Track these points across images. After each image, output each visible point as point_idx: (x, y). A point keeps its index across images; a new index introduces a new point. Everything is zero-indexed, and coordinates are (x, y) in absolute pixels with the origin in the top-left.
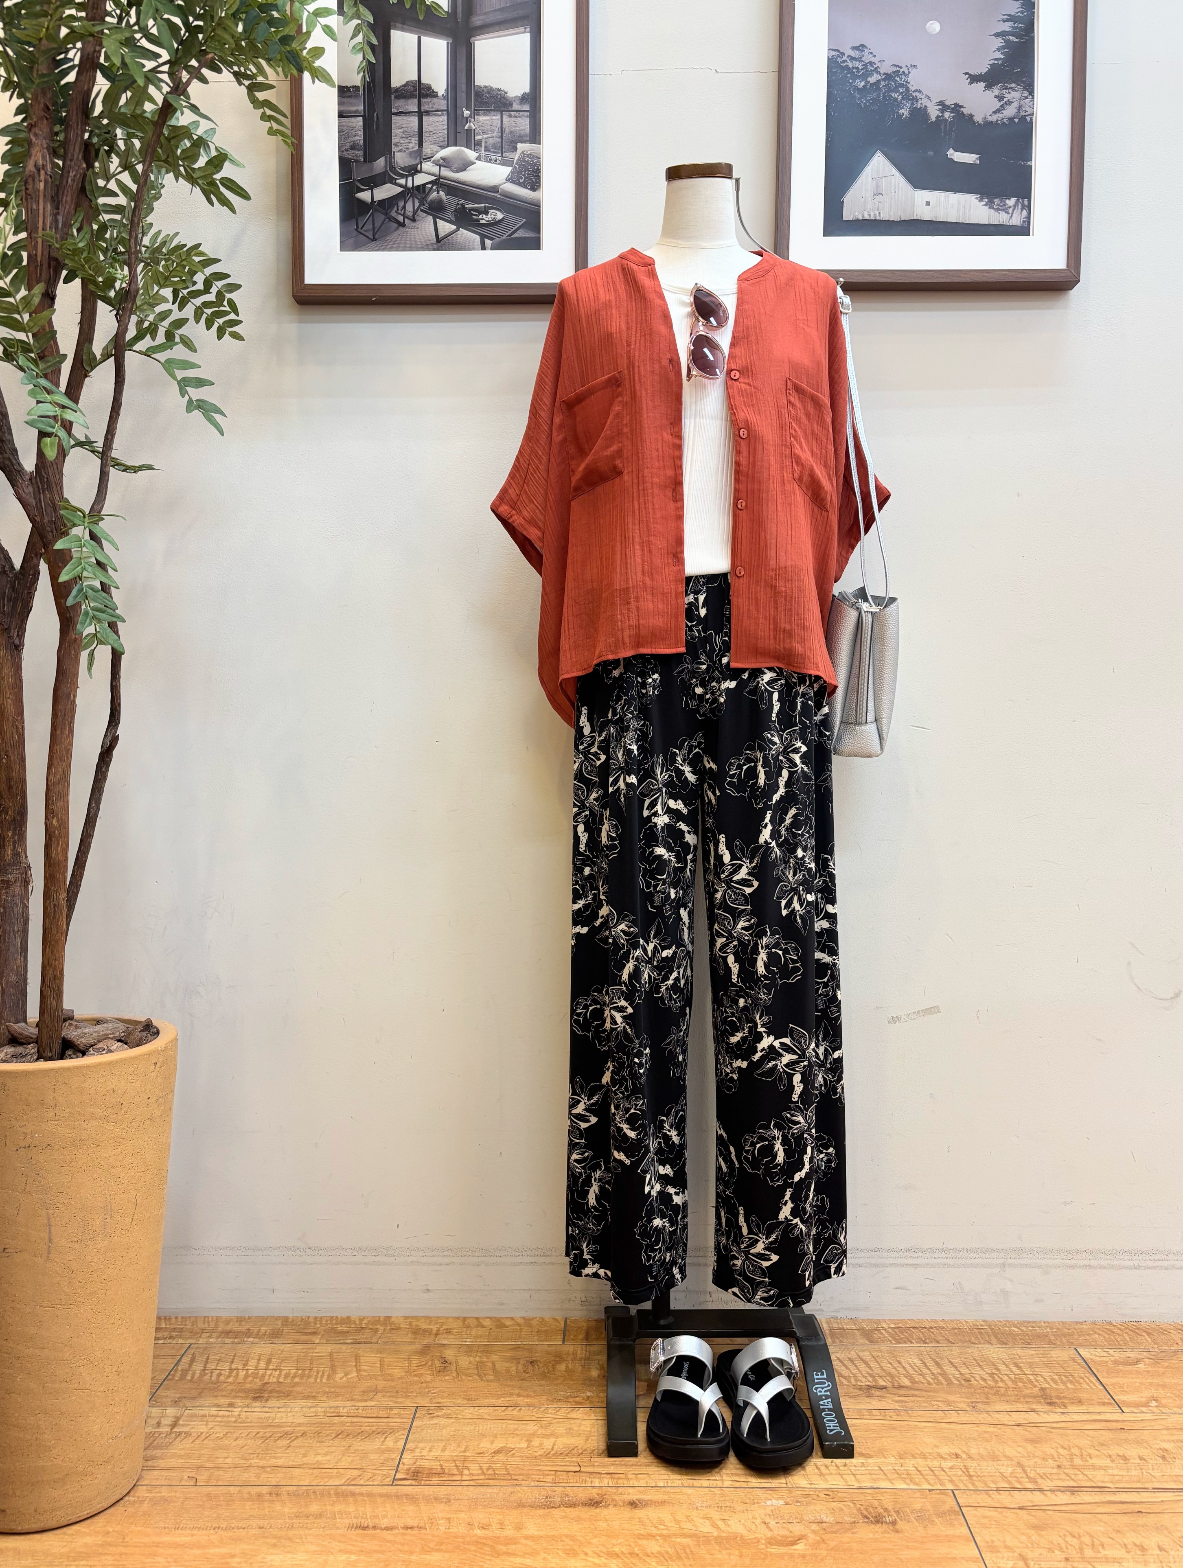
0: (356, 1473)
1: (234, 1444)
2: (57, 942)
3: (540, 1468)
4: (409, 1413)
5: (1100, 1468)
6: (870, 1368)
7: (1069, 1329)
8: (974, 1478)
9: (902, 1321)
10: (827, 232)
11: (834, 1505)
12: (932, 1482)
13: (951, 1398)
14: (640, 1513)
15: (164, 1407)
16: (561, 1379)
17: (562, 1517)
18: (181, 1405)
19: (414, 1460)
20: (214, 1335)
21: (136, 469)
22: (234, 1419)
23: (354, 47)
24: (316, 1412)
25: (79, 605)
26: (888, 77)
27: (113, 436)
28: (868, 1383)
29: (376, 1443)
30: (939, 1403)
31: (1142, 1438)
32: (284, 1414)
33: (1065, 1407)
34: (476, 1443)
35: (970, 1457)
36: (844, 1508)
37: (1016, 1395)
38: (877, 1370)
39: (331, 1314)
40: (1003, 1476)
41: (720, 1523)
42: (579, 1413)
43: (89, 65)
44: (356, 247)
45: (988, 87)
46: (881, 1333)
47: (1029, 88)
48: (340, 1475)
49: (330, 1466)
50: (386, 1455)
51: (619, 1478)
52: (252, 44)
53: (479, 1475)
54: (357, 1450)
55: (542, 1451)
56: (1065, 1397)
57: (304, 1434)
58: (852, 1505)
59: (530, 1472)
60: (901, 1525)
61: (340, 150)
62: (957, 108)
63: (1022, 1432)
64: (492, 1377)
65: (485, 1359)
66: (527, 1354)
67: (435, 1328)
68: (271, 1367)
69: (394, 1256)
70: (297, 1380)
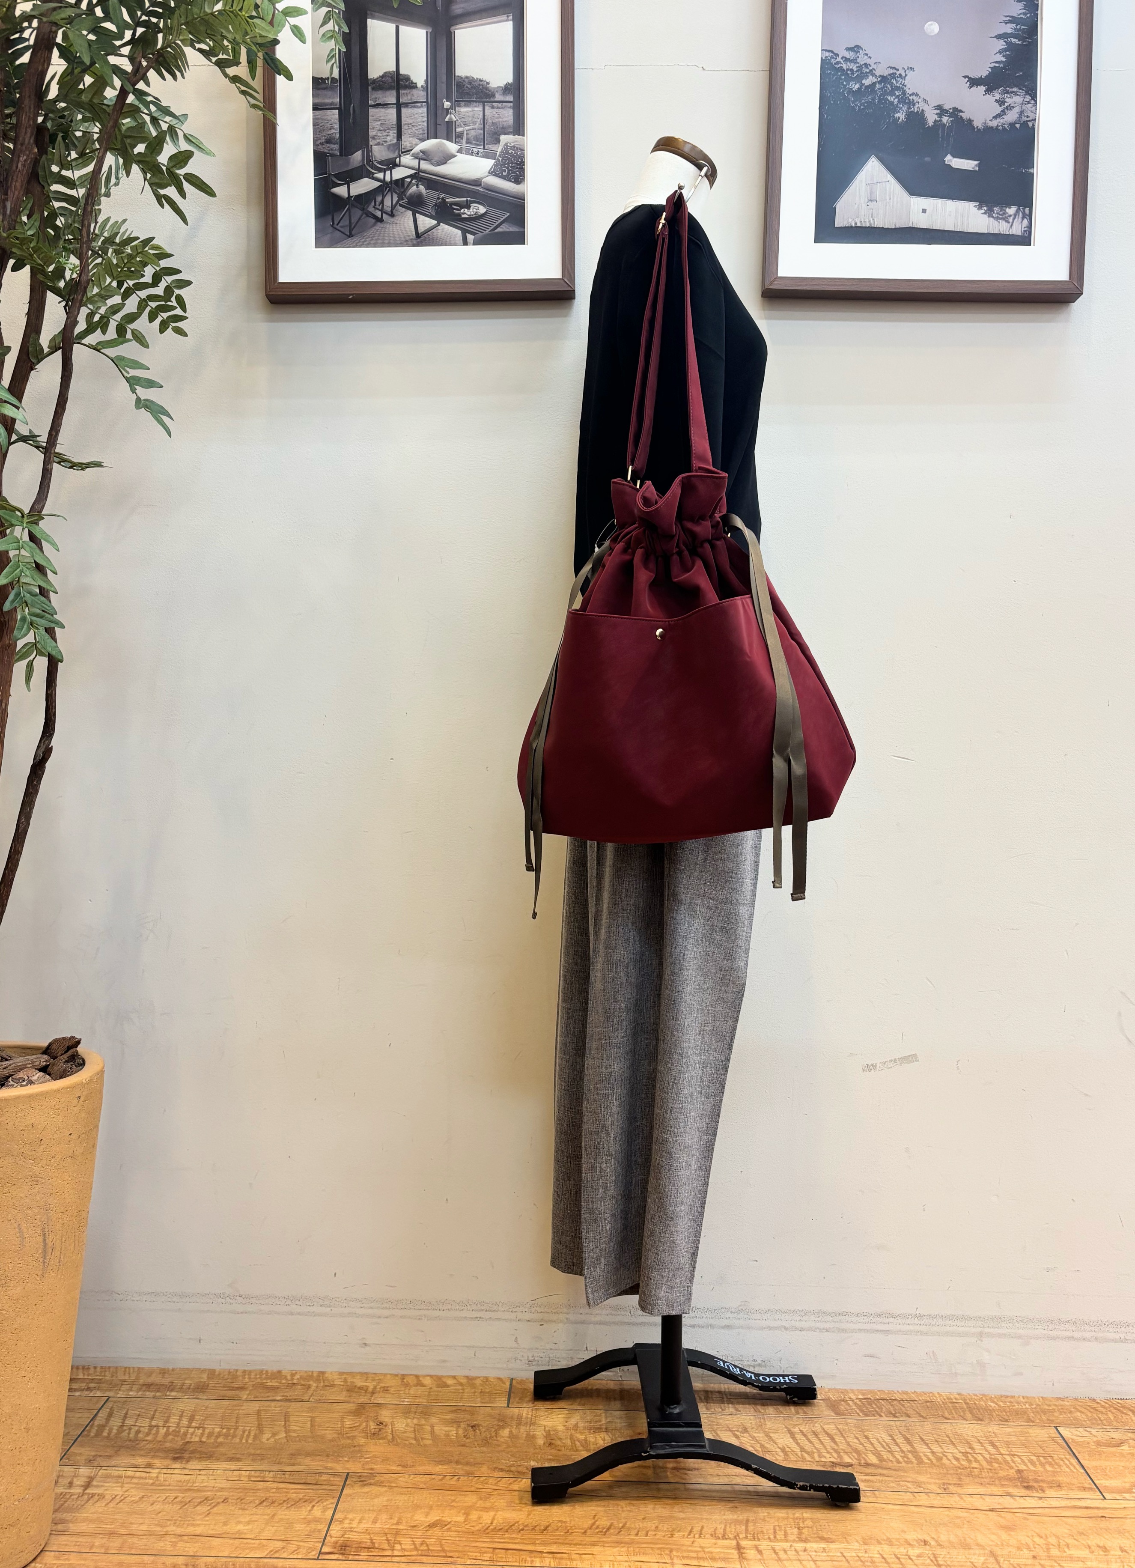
0: (280, 1544)
1: (150, 1508)
3: (477, 1544)
4: (339, 1481)
5: (1079, 1559)
6: (835, 1442)
7: (1048, 1406)
9: (871, 1392)
10: (818, 240)
13: (922, 1478)
15: (76, 1465)
16: (504, 1446)
18: (96, 1464)
19: (342, 1533)
20: (135, 1387)
21: (83, 466)
22: (151, 1481)
23: (325, 34)
24: (240, 1476)
25: (15, 609)
26: (884, 79)
27: (58, 432)
28: (832, 1460)
29: (303, 1512)
30: (909, 1485)
31: (1124, 1527)
32: (204, 1478)
33: (1043, 1491)
34: (409, 1515)
35: (940, 1545)
37: (991, 1477)
38: (843, 1446)
39: (260, 1368)
43: (45, 43)
44: (332, 244)
45: (989, 91)
46: (848, 1404)
47: (1032, 92)
48: (262, 1547)
49: (252, 1536)
50: (313, 1526)
51: (562, 1558)
53: (411, 1551)
54: (281, 1520)
55: (480, 1526)
56: (1042, 1481)
57: (225, 1500)
59: (467, 1549)
62: (956, 112)
63: (996, 1518)
64: (430, 1442)
65: (423, 1422)
66: (468, 1417)
67: (371, 1385)
68: (194, 1424)
69: (330, 1306)
70: (220, 1440)
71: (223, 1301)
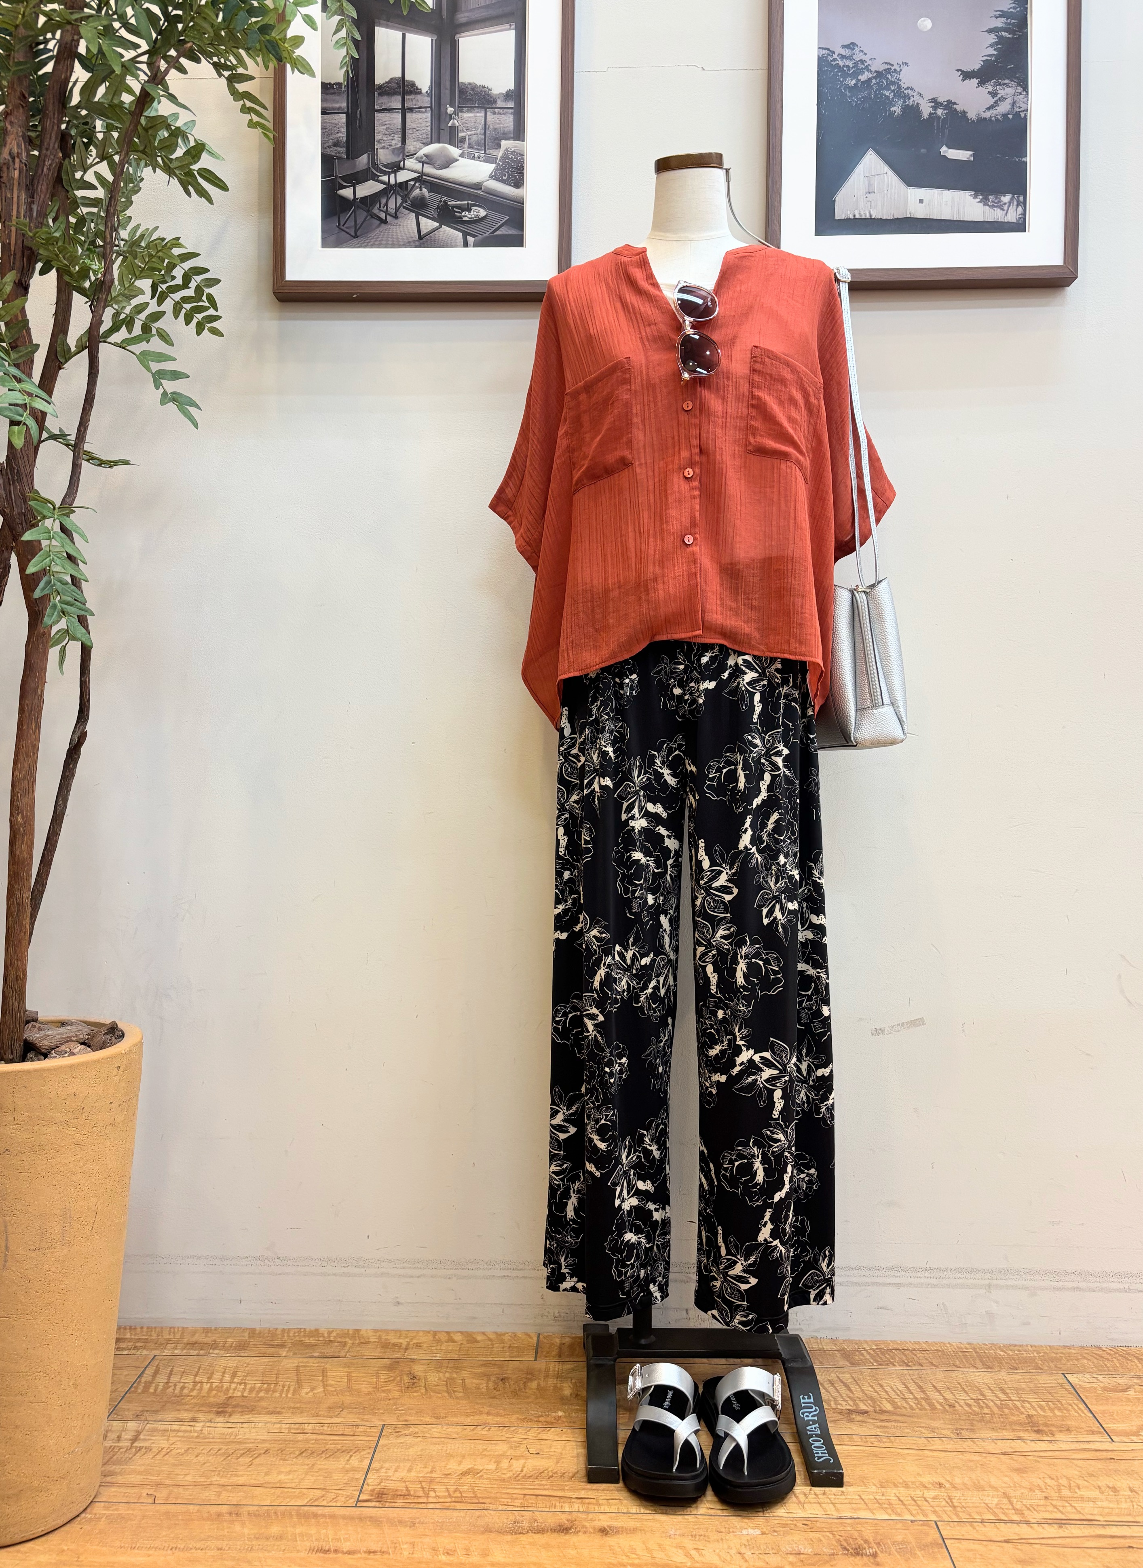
0: (318, 1493)
1: (195, 1460)
2: (20, 941)
3: (508, 1491)
4: (376, 1431)
5: (1090, 1500)
6: (851, 1391)
7: (1056, 1354)
8: (959, 1509)
9: (883, 1342)
10: (818, 233)
11: (812, 1535)
12: (914, 1512)
13: (935, 1424)
14: (611, 1541)
15: (124, 1420)
16: (533, 1397)
17: (530, 1544)
18: (143, 1418)
19: (378, 1481)
20: (180, 1346)
21: (111, 464)
22: (196, 1434)
23: (337, 42)
24: (280, 1428)
25: (48, 598)
26: (878, 74)
27: (86, 429)
28: (848, 1407)
29: (342, 1462)
30: (923, 1430)
31: (1132, 1468)
32: (247, 1430)
33: (1053, 1435)
34: (443, 1464)
35: (954, 1487)
36: (822, 1539)
37: (1002, 1422)
38: (858, 1394)
39: (299, 1326)
40: (988, 1508)
41: (693, 1553)
42: (551, 1434)
43: (68, 53)
44: (338, 244)
45: (980, 83)
46: (861, 1354)
47: (1022, 84)
48: (302, 1496)
49: (293, 1485)
50: (351, 1475)
51: (589, 1504)
52: (231, 34)
53: (445, 1498)
54: (320, 1470)
55: (511, 1473)
56: (1053, 1425)
57: (267, 1451)
58: (831, 1536)
59: (498, 1495)
60: (881, 1557)
61: (323, 148)
62: (948, 105)
63: (1008, 1461)
64: (461, 1394)
65: (455, 1375)
66: (496, 1370)
67: (404, 1342)
68: (236, 1380)
69: (364, 1267)
70: (262, 1394)
71: (262, 1263)
